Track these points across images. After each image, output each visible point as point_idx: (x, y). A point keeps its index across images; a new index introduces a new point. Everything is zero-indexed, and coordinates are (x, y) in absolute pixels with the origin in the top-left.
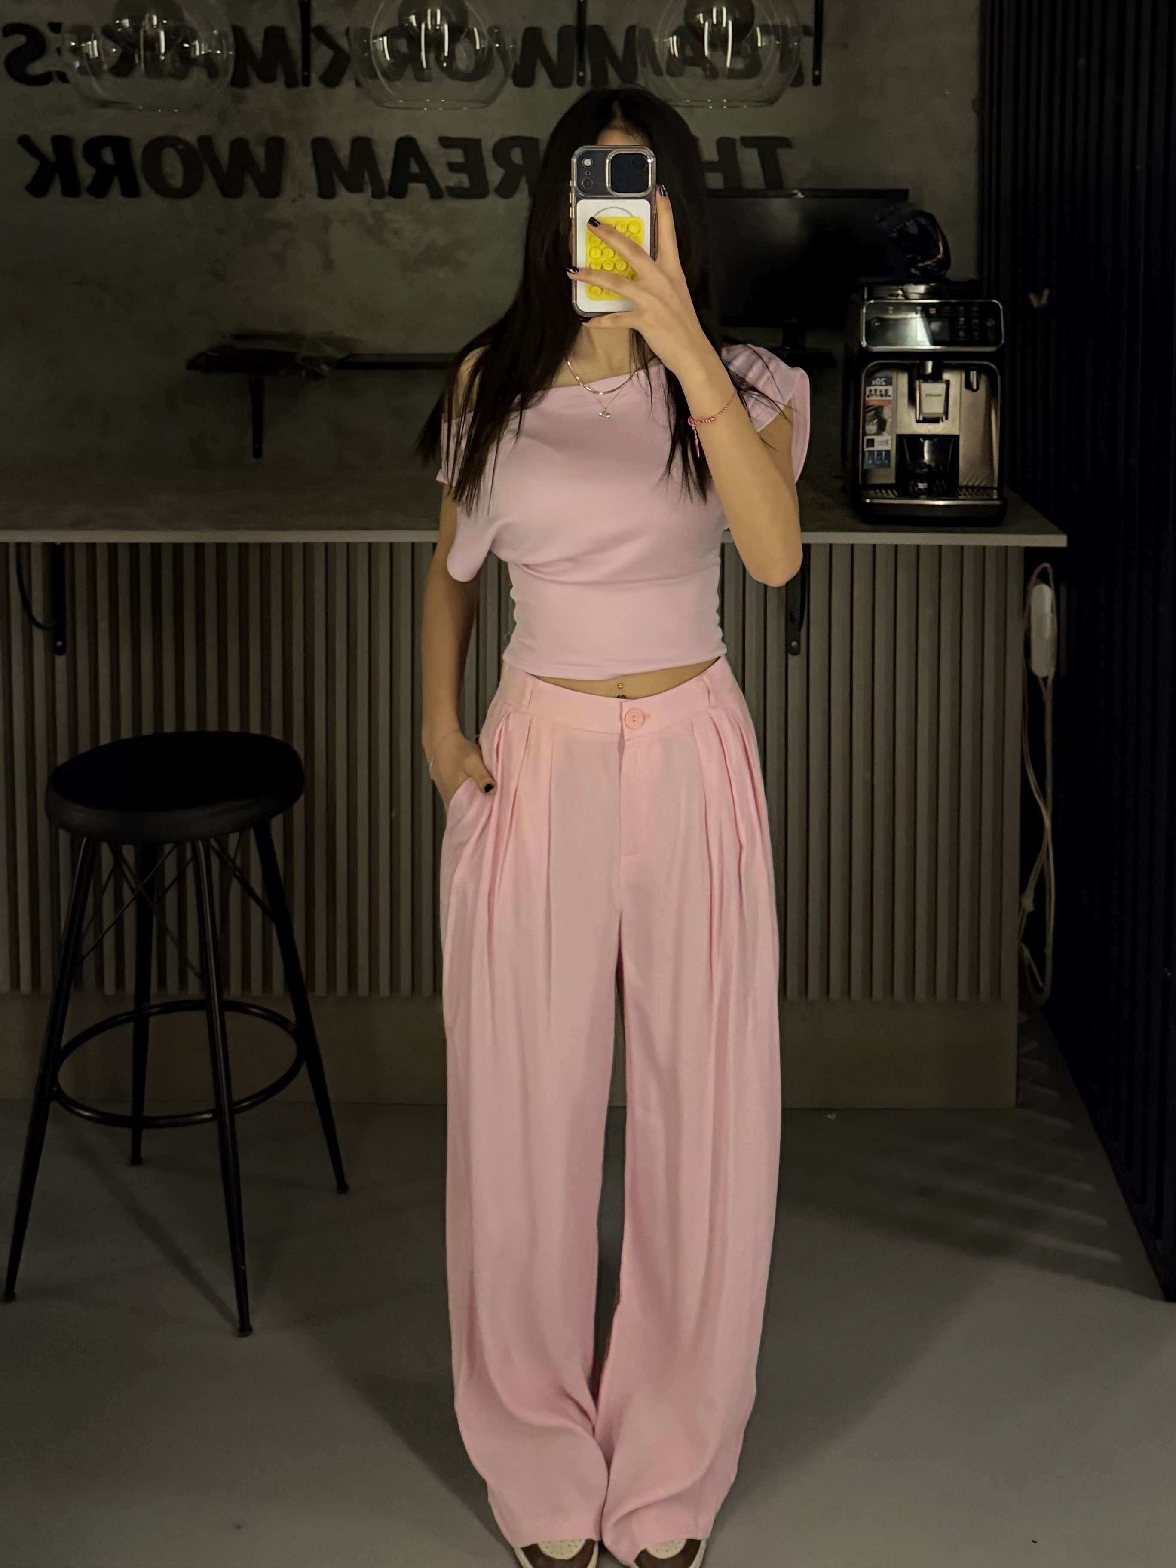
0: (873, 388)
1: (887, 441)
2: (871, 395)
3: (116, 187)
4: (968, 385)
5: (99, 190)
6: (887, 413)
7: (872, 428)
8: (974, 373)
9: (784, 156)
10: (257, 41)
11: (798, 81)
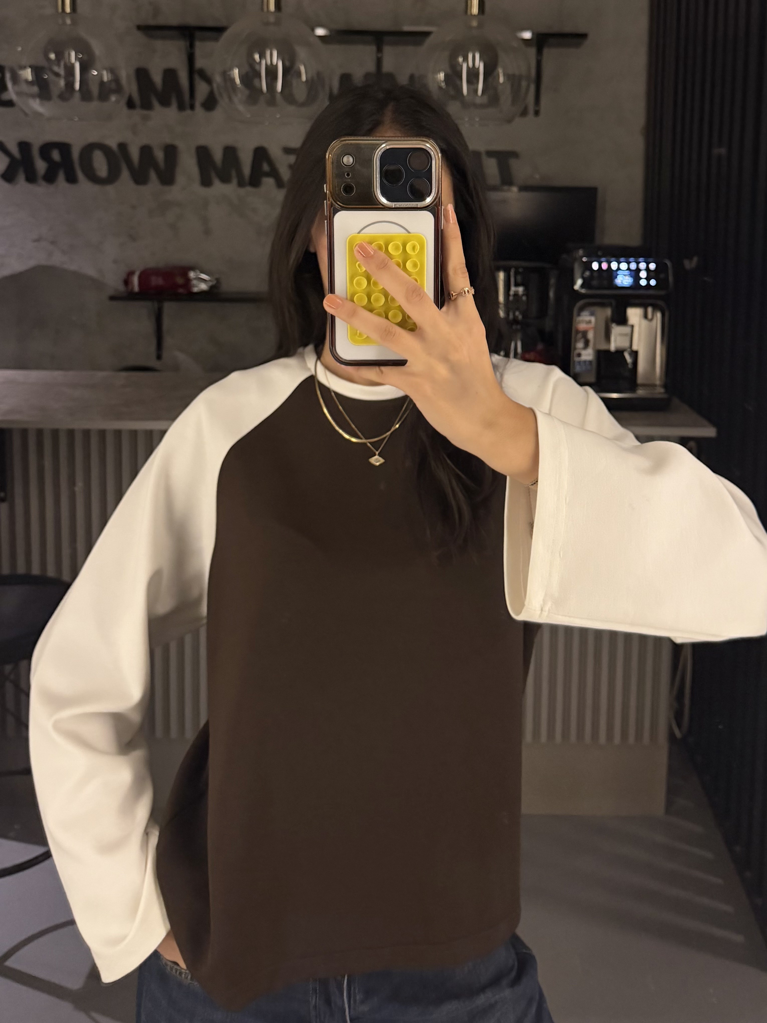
0: (581, 318)
1: (589, 355)
2: (580, 322)
3: (61, 176)
4: (646, 316)
5: (50, 178)
6: (591, 335)
7: (580, 345)
8: (650, 310)
9: (514, 163)
10: (158, 79)
11: (524, 113)
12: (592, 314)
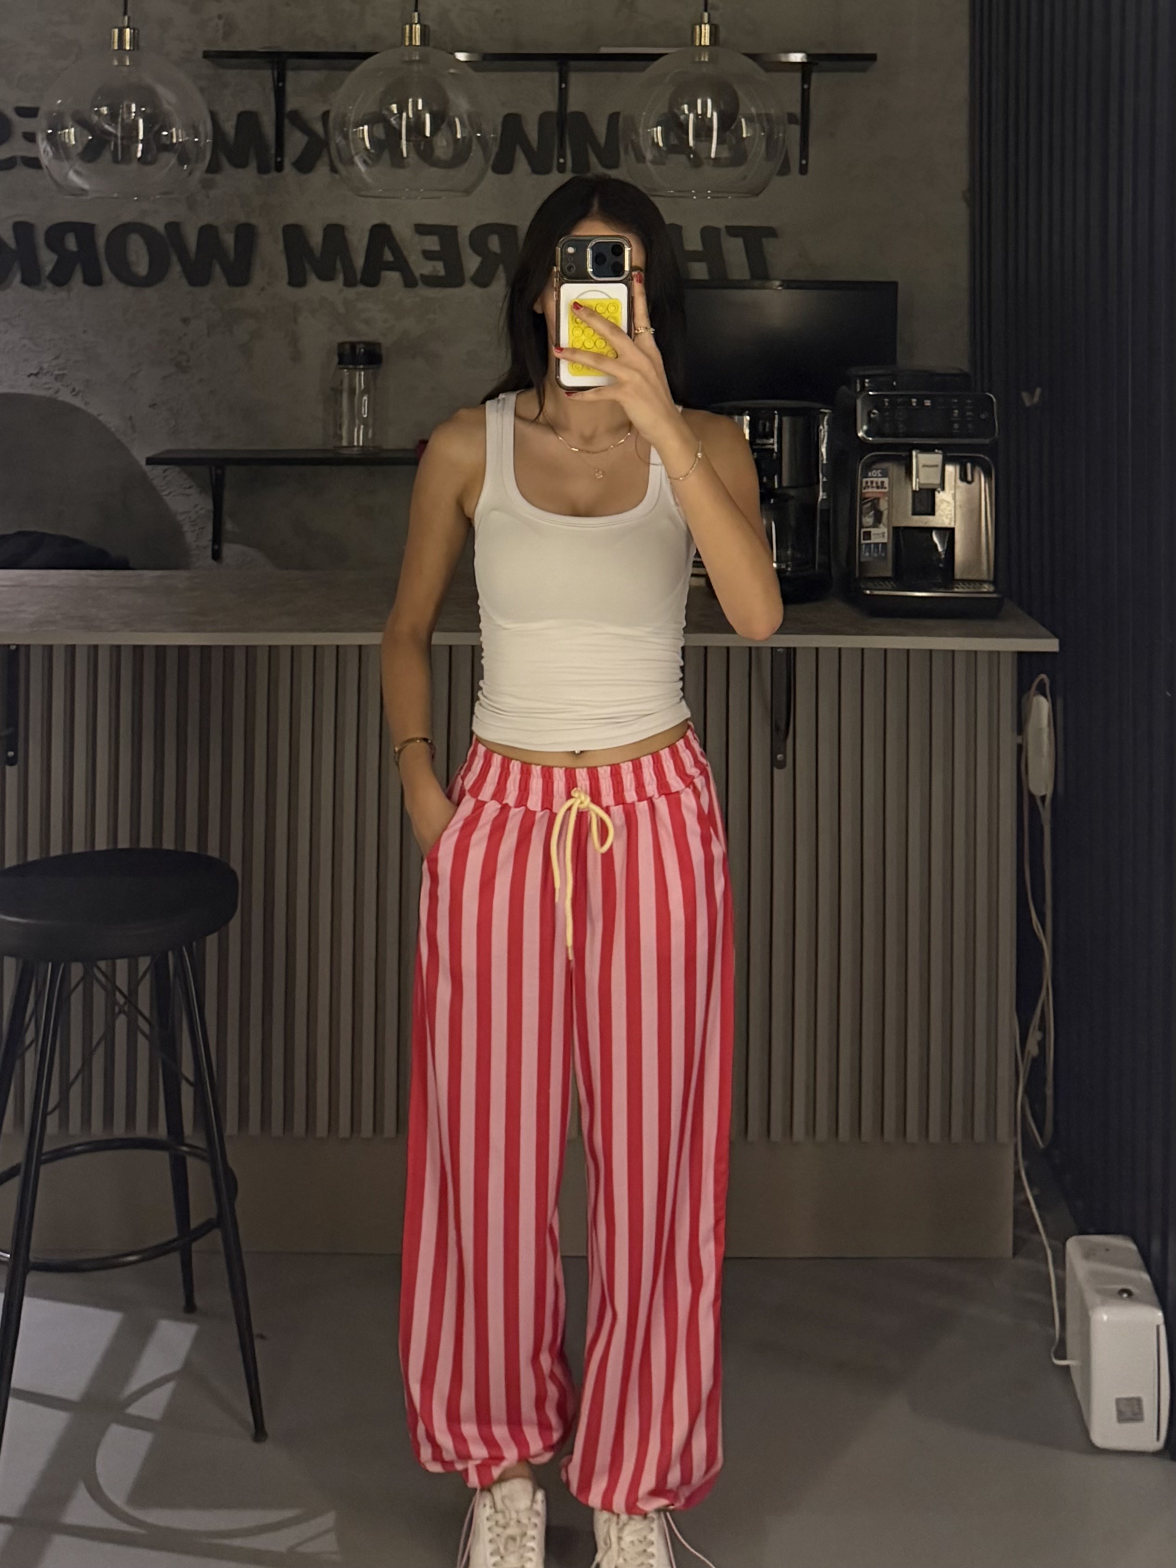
0: (869, 480)
1: (883, 533)
2: (867, 487)
3: (78, 276)
4: (963, 477)
5: (60, 278)
6: (883, 505)
8: (969, 465)
9: (770, 246)
10: (229, 127)
11: (784, 170)
12: (885, 474)
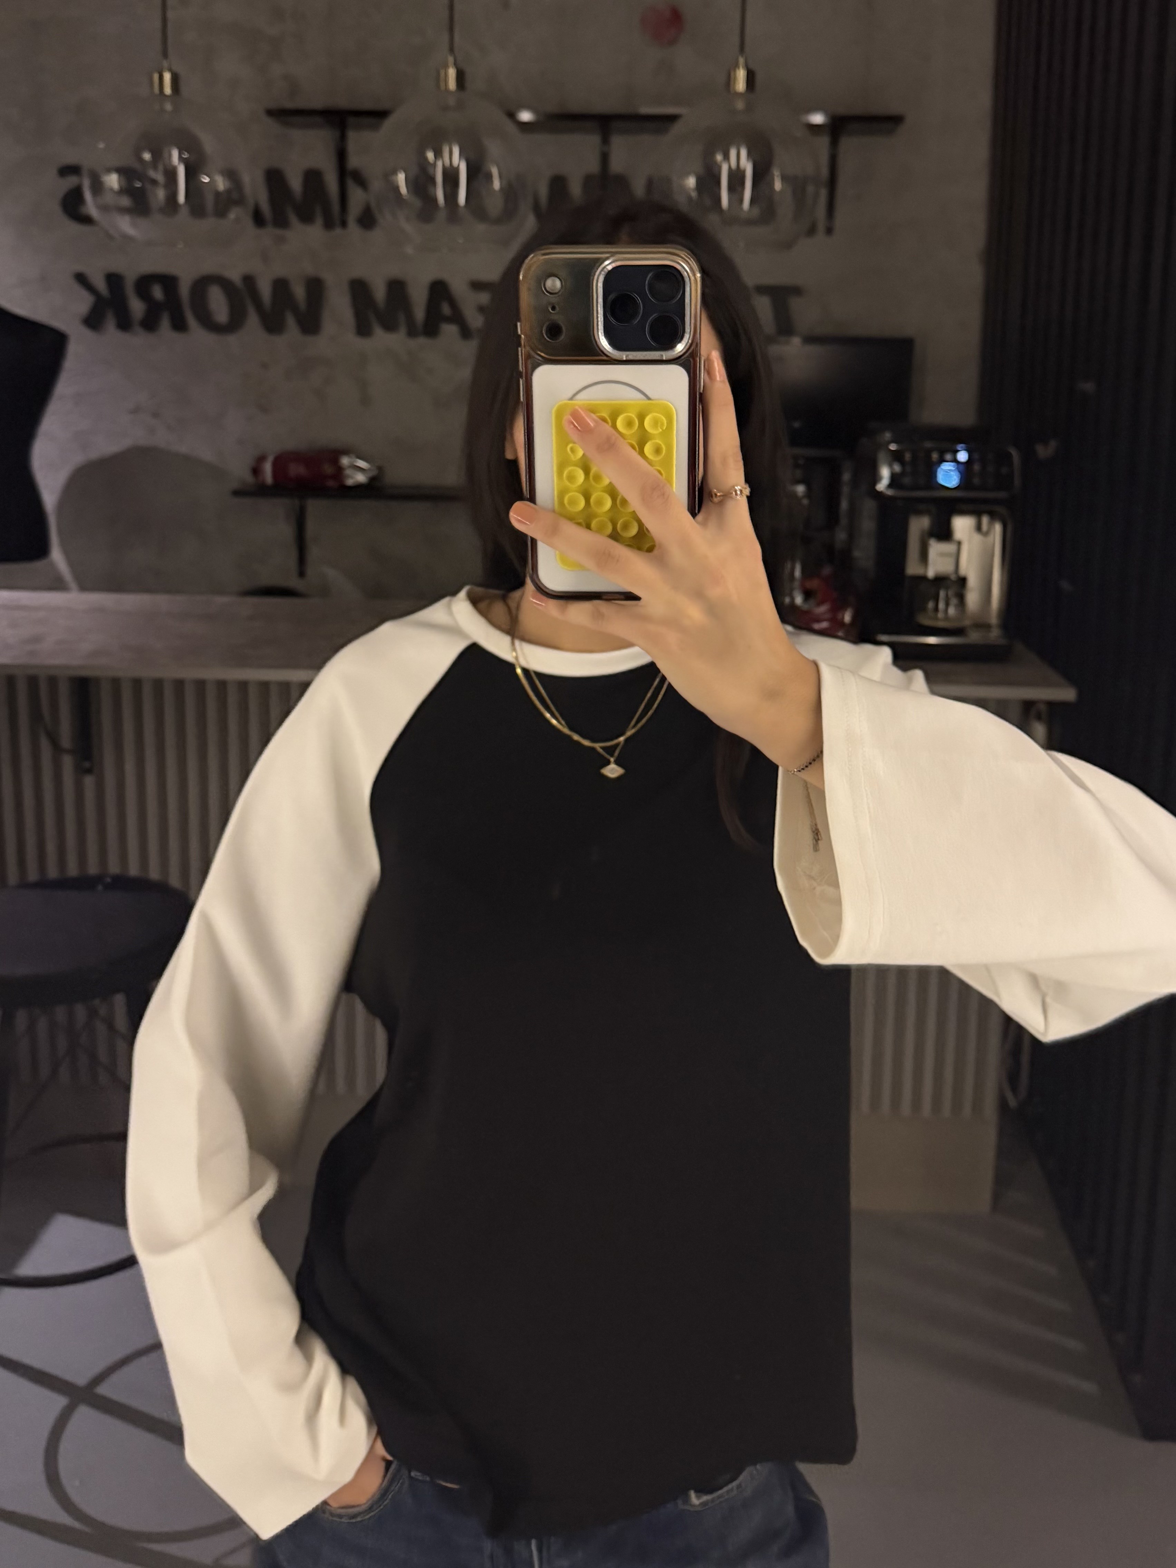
3: (165, 322)
4: (979, 529)
5: (150, 324)
9: (795, 304)
10: (296, 184)
11: (811, 231)
